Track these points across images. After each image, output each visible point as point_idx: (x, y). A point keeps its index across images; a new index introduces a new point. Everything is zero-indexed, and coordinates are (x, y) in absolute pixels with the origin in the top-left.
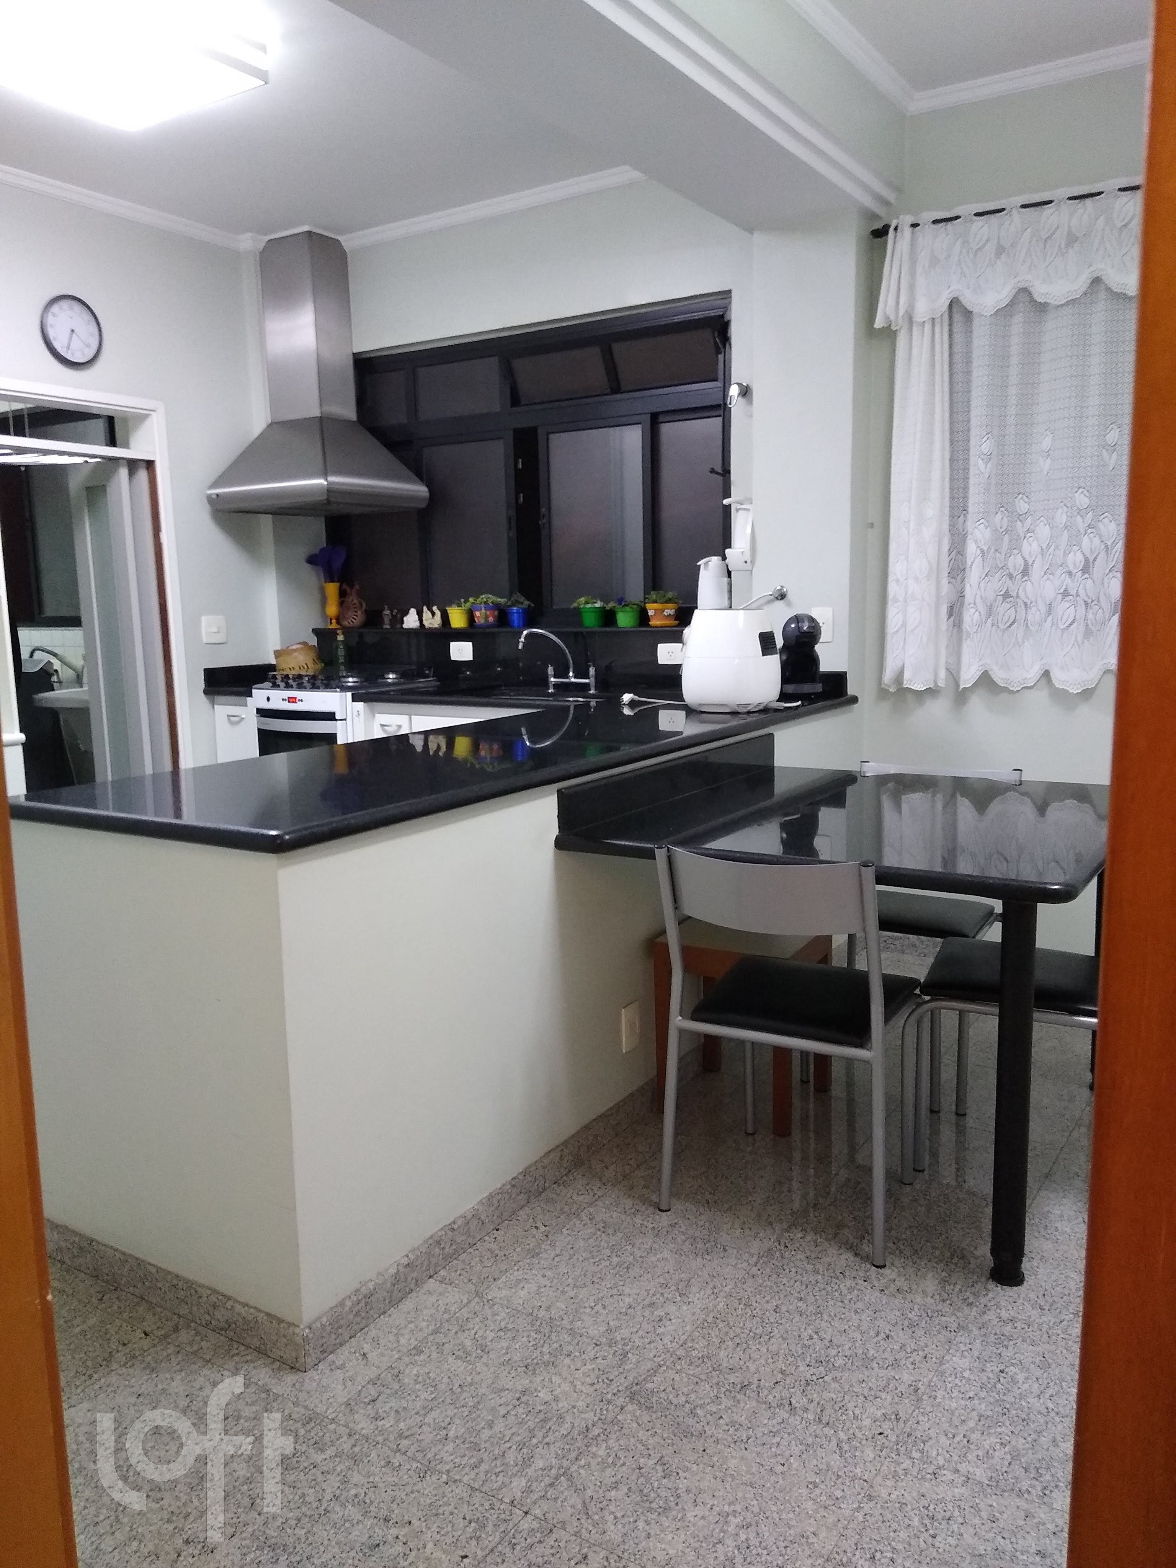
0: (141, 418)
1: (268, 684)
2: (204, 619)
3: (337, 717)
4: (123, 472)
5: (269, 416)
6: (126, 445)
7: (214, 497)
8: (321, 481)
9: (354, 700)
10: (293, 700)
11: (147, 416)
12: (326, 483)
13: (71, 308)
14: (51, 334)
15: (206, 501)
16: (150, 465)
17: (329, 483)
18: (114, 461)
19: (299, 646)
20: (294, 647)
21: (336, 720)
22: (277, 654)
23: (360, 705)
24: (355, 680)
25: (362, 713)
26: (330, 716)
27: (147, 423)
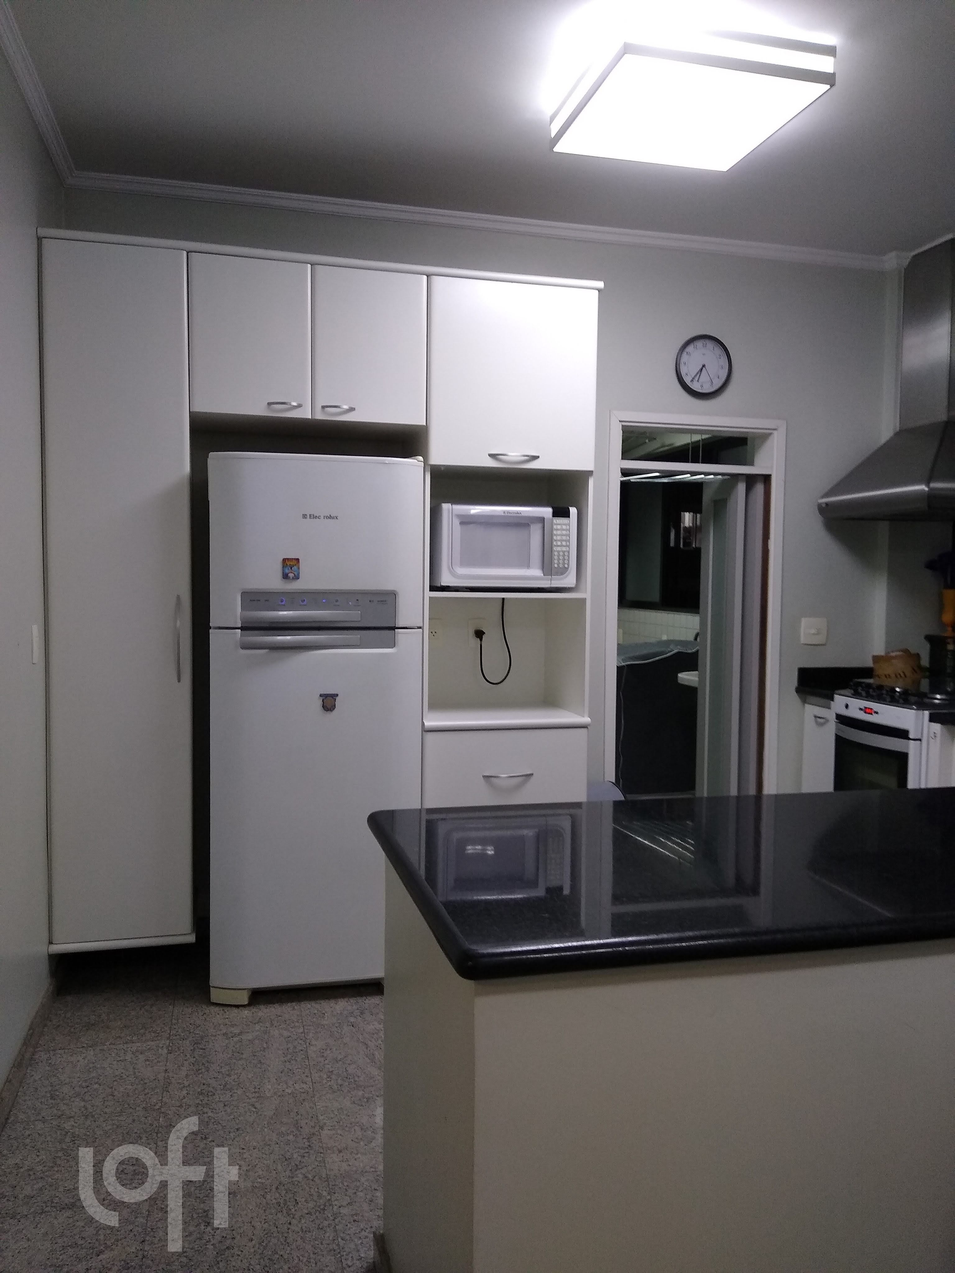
0: (764, 437)
1: (848, 692)
2: (804, 622)
3: (911, 736)
4: (741, 487)
5: (898, 424)
6: (751, 463)
7: (824, 506)
8: (923, 487)
9: (932, 719)
10: (867, 711)
11: (771, 434)
12: (926, 489)
13: (705, 346)
14: (683, 371)
15: (817, 512)
16: (766, 479)
17: (931, 489)
18: (735, 477)
19: (898, 653)
20: (893, 654)
21: (910, 739)
22: (876, 659)
23: (937, 727)
24: (944, 697)
25: (939, 735)
26: (902, 734)
27: (768, 443)
